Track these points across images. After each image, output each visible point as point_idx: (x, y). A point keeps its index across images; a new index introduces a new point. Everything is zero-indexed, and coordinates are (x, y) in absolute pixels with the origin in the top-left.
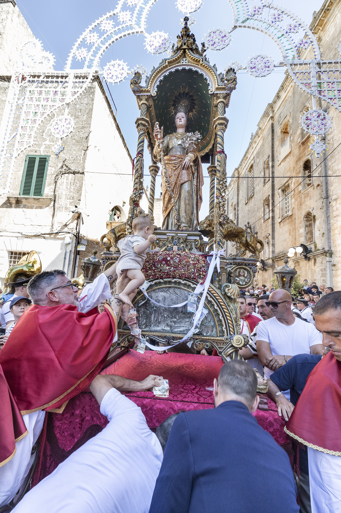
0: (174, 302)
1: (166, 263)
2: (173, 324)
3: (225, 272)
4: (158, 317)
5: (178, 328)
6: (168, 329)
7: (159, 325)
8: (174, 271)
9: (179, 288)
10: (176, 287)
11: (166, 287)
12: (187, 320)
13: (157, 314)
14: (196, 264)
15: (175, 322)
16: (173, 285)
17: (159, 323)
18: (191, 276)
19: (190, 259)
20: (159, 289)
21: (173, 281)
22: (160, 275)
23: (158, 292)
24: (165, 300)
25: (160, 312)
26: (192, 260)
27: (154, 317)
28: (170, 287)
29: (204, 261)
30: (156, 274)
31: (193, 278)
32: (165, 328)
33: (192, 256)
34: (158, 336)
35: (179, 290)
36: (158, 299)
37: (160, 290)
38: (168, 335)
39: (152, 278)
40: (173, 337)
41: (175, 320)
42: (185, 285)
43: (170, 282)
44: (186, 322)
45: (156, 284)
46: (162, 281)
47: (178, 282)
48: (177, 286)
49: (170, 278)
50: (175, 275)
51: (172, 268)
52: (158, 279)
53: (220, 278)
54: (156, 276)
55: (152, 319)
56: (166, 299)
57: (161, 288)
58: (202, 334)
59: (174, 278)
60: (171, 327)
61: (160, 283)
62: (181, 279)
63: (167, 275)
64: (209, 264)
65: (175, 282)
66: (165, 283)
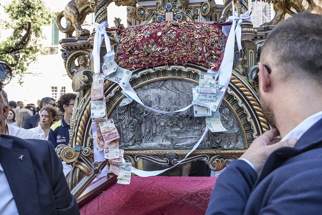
0: (173, 102)
1: (156, 42)
2: (176, 136)
3: (252, 48)
4: (151, 128)
5: (183, 141)
6: (168, 143)
7: (154, 139)
8: (170, 53)
9: (180, 80)
10: (175, 79)
11: (160, 81)
12: (196, 128)
13: (149, 123)
14: (205, 38)
15: (178, 133)
16: (170, 76)
17: (154, 135)
18: (198, 59)
19: (195, 32)
20: (148, 84)
21: (170, 69)
22: (148, 62)
23: (148, 89)
24: (159, 101)
25: (153, 119)
26: (198, 33)
27: (146, 128)
28: (165, 80)
29: (218, 33)
30: (141, 61)
31: (200, 62)
32: (164, 143)
33: (197, 27)
34: (154, 155)
35: (180, 83)
36: (148, 100)
37: (150, 86)
38: (168, 152)
39: (136, 68)
40: (177, 155)
41: (178, 129)
42: (189, 73)
43: (165, 72)
44: (195, 130)
45: (143, 76)
46: (152, 71)
47: (177, 70)
48: (176, 77)
49: (164, 65)
50: (172, 59)
51: (166, 49)
52: (145, 69)
53: (245, 58)
54: (141, 64)
55: (143, 131)
56: (162, 99)
57: (152, 82)
58: (220, 147)
59: (170, 64)
60: (172, 140)
61: (149, 75)
62: (181, 65)
63: (159, 60)
64: (226, 38)
65: (173, 71)
66: (157, 73)
